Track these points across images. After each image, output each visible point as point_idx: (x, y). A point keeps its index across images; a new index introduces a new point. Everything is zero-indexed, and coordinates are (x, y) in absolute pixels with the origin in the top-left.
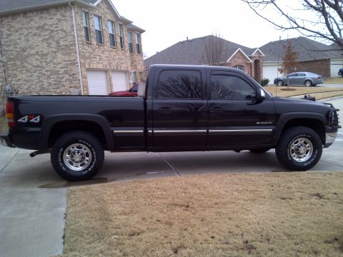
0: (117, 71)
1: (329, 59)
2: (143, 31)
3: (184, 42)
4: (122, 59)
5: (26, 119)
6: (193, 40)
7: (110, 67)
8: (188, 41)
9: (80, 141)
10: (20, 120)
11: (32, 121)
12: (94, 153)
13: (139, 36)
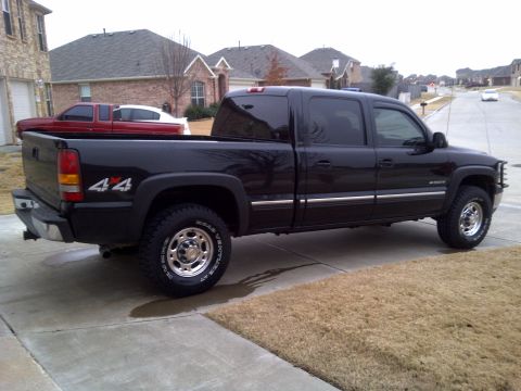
0: (17, 80)
1: (309, 80)
2: (48, 12)
3: (98, 35)
4: (23, 59)
5: (106, 185)
6: (114, 34)
7: (7, 71)
8: (105, 35)
9: (199, 223)
10: (93, 188)
11: (115, 188)
12: (220, 242)
13: (41, 20)
